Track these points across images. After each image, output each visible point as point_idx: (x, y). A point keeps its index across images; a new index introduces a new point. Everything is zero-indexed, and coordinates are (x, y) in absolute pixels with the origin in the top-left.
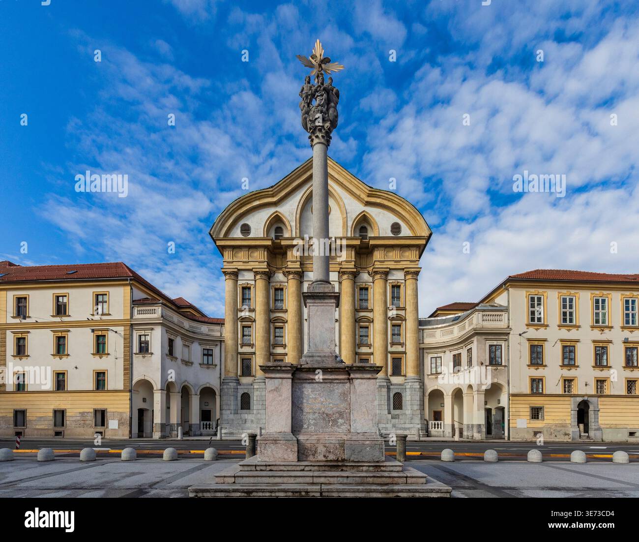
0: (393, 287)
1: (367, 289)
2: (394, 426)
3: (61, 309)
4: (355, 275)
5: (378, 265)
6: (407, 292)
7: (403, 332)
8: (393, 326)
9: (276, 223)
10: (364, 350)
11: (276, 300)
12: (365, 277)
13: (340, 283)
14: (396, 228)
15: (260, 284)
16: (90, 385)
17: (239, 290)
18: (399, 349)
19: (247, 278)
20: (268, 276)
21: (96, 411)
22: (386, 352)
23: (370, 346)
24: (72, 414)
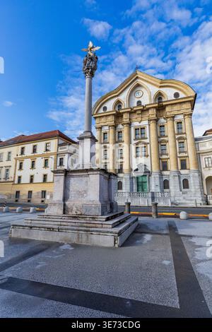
0: (178, 123)
1: (164, 126)
2: (184, 198)
3: (34, 151)
4: (157, 120)
5: (168, 114)
6: (186, 125)
7: (185, 145)
8: (180, 143)
9: (119, 104)
10: (164, 157)
11: (119, 137)
12: (162, 120)
13: (149, 125)
14: (176, 95)
15: (112, 131)
16: (41, 180)
17: (102, 135)
18: (184, 155)
19: (105, 129)
20: (115, 127)
21: (42, 191)
22: (177, 157)
23: (167, 155)
24: (34, 193)
